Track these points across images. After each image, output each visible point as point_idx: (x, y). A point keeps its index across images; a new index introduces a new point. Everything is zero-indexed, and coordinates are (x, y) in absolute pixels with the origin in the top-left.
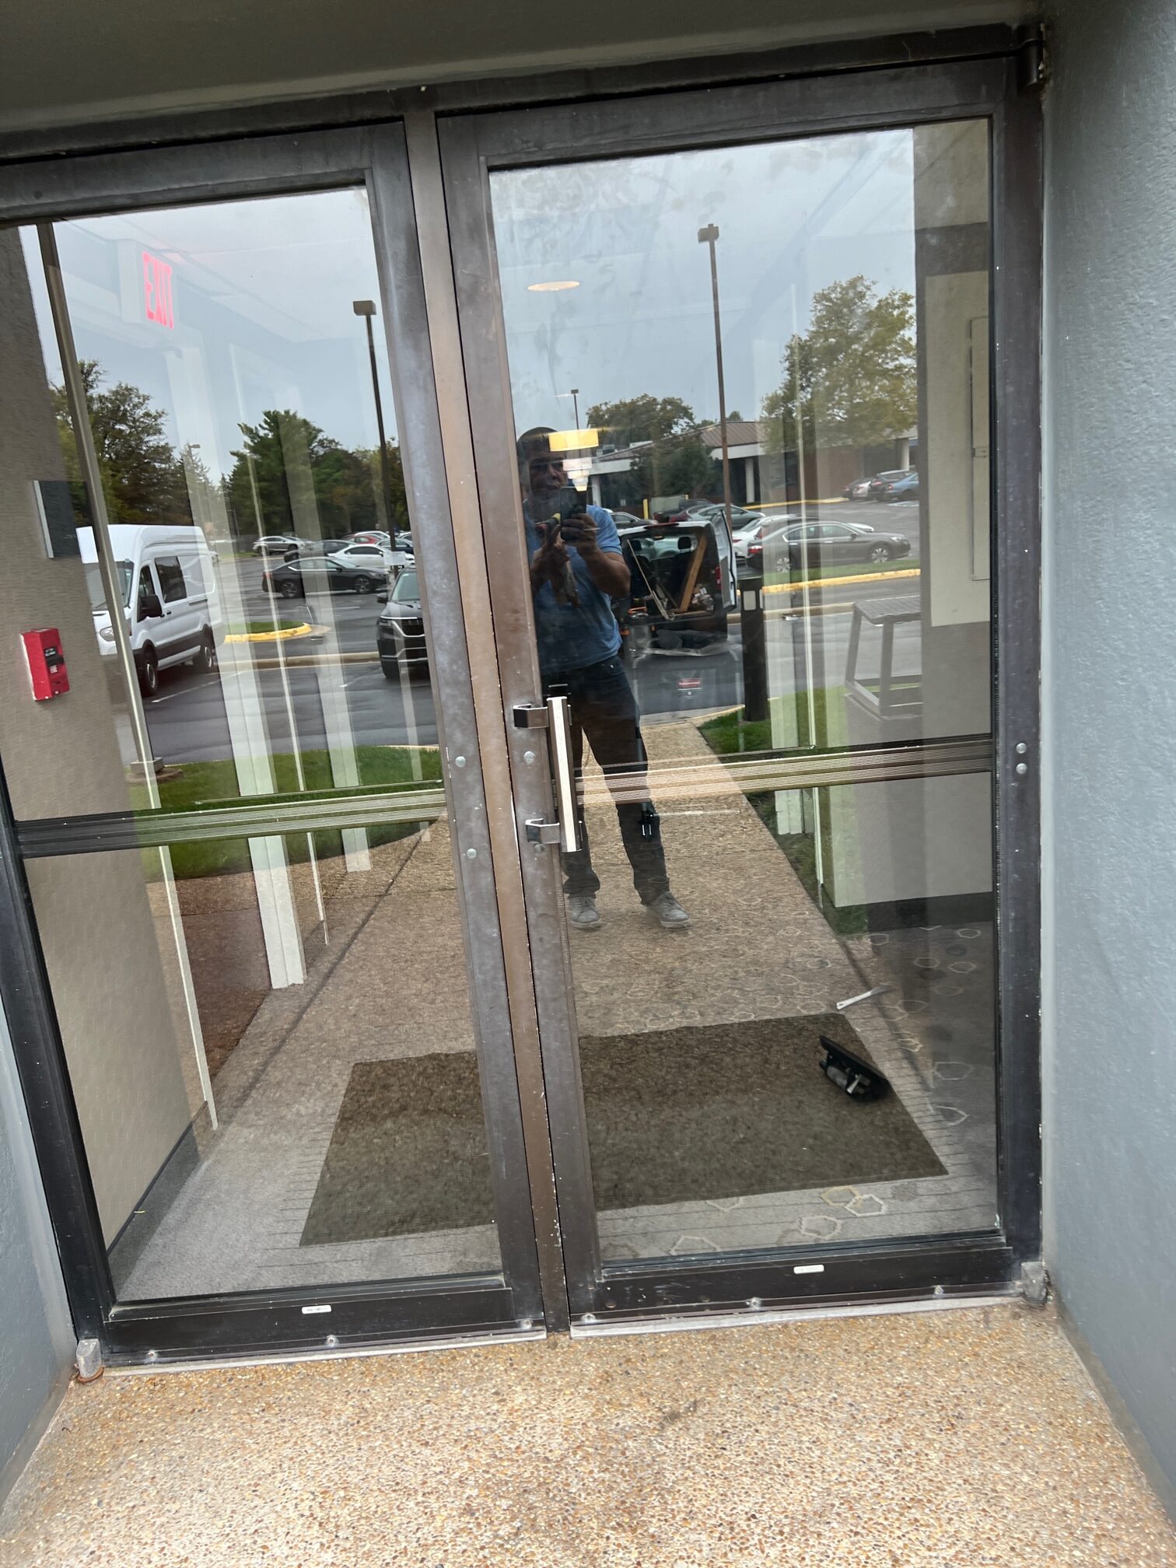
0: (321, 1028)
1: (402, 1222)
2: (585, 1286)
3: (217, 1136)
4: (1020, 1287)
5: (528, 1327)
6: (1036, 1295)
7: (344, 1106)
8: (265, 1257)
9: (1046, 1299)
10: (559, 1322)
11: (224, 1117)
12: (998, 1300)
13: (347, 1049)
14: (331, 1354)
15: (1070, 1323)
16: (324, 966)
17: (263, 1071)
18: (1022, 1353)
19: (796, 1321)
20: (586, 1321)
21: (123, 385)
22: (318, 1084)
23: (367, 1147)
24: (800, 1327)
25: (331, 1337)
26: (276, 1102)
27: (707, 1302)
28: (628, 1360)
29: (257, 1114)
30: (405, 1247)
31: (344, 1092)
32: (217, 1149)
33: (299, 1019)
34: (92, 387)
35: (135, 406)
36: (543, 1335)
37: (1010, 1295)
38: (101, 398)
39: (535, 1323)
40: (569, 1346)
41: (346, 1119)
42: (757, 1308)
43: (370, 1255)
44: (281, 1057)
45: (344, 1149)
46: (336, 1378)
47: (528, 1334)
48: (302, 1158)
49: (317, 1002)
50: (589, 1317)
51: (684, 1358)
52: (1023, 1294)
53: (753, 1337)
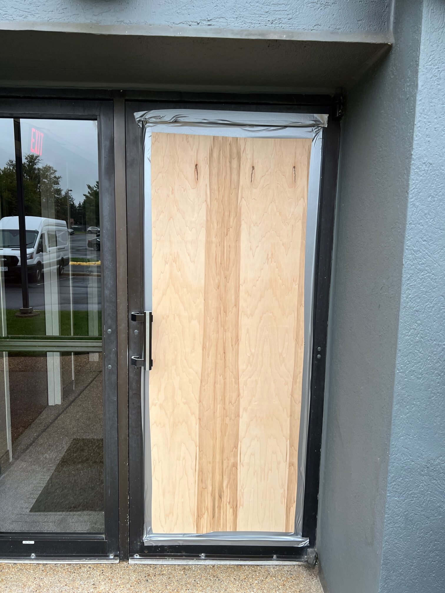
0: (63, 423)
1: (74, 507)
2: (137, 543)
3: (11, 464)
4: (306, 558)
5: (112, 557)
6: (311, 562)
7: (64, 456)
8: (16, 517)
9: (315, 564)
10: (124, 557)
11: (16, 456)
12: (297, 563)
13: (72, 433)
14: (32, 562)
15: (322, 575)
16: (71, 398)
17: (37, 438)
18: (302, 586)
19: (218, 565)
20: (135, 557)
21: (48, 165)
22: (57, 446)
23: (69, 474)
24: (219, 567)
25: (33, 554)
26: (38, 452)
27: (184, 554)
28: (149, 575)
29: (30, 456)
30: (73, 518)
31: (65, 451)
32: (9, 470)
33: (56, 419)
34: (36, 165)
35: (51, 173)
36: (118, 561)
37: (302, 561)
38: (39, 169)
39: (115, 556)
40: (127, 567)
41: (64, 462)
42: (204, 558)
43: (58, 520)
44: (45, 434)
45: (60, 475)
46: (32, 571)
47: (112, 560)
48: (42, 477)
49: (65, 412)
50: (137, 556)
51: (171, 576)
52: (307, 561)
53: (200, 570)
